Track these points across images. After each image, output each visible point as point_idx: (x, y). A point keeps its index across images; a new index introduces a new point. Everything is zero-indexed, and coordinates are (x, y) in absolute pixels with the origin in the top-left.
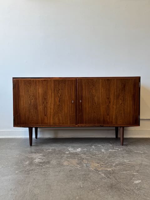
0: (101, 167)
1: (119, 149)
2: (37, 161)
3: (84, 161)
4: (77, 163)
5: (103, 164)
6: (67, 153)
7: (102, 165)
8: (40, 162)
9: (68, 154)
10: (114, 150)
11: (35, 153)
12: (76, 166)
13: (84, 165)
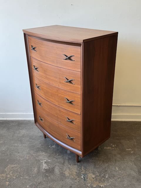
1: (113, 146)
4: (76, 173)
8: (45, 170)
13: (82, 177)
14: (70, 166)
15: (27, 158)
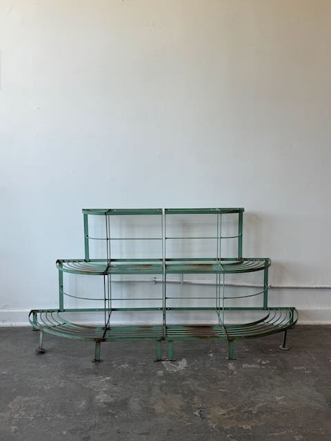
0: (231, 418)
1: (264, 363)
2: (102, 398)
3: (196, 399)
4: (181, 406)
5: (234, 408)
6: (160, 373)
7: (232, 414)
8: (105, 403)
9: (161, 378)
10: (253, 366)
11: (96, 374)
12: (181, 417)
13: (197, 413)
14: (164, 395)
15: (62, 385)
